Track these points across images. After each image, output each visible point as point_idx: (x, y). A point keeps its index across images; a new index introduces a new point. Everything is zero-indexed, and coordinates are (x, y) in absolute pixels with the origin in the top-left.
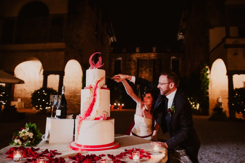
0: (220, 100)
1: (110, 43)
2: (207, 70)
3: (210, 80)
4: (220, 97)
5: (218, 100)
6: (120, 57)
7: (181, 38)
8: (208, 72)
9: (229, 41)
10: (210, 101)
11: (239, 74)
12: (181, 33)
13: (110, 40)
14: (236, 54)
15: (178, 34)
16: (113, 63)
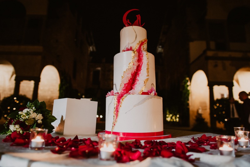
0: (200, 111)
1: (89, 52)
2: (187, 81)
3: (190, 91)
4: (200, 108)
5: (198, 111)
6: (99, 67)
7: (160, 51)
8: (188, 83)
9: (210, 54)
10: (191, 113)
11: (219, 85)
12: (160, 46)
13: (89, 49)
14: (216, 66)
15: (158, 47)
16: (92, 73)
